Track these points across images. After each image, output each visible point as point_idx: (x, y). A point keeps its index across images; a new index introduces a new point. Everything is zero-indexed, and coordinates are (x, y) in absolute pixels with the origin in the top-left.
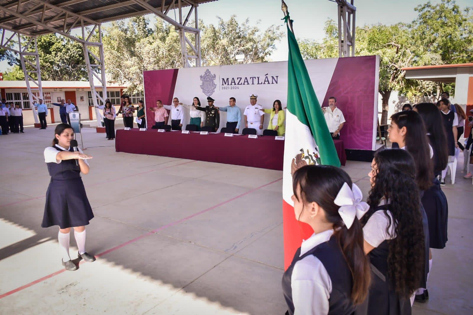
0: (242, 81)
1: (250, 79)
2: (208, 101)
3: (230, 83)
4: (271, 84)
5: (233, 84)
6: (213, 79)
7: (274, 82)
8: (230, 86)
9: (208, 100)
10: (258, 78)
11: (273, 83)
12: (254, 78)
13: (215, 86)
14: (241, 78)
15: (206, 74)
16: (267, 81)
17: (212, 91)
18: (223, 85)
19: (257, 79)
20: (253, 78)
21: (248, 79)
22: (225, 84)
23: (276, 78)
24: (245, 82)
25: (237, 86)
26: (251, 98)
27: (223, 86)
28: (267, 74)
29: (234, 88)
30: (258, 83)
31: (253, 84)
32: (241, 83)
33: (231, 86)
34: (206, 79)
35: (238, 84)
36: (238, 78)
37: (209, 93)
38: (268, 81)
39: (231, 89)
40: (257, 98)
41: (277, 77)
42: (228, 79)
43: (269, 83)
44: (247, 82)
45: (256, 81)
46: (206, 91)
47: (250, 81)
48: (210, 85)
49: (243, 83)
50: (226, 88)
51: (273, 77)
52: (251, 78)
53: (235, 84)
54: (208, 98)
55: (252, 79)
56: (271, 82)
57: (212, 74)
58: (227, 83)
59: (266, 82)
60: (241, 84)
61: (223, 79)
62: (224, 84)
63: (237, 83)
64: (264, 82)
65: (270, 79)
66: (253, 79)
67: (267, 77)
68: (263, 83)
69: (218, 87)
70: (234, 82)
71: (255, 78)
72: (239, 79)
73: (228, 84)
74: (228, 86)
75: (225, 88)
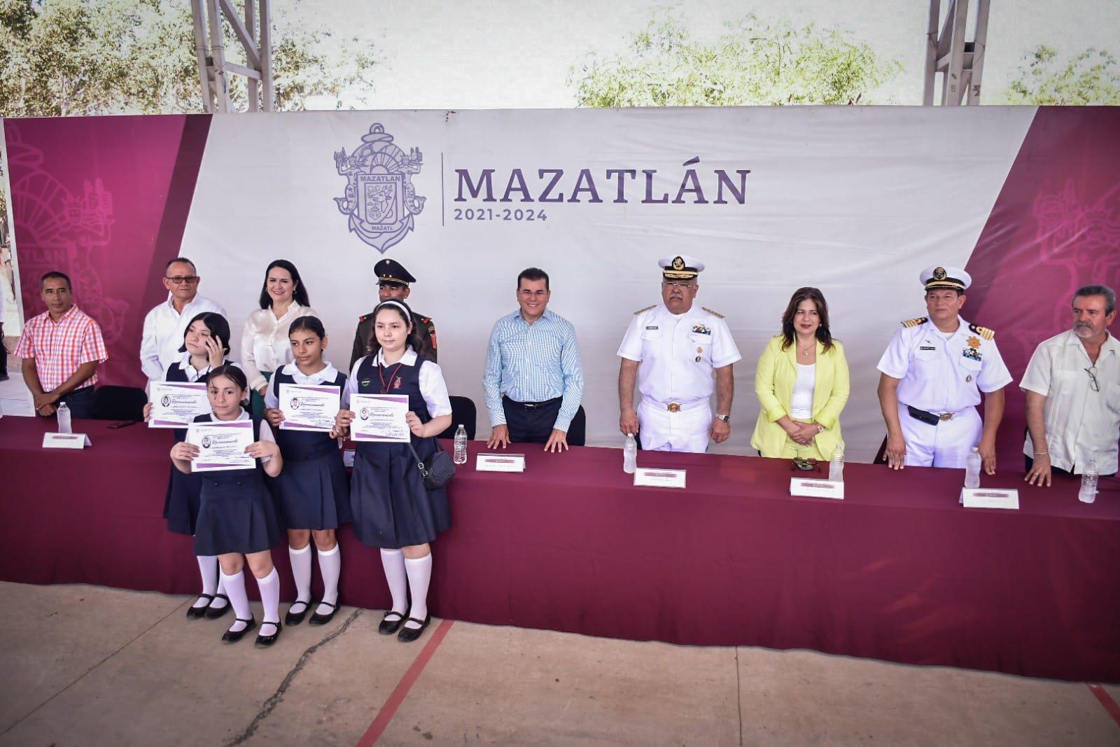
0: (566, 186)
1: (609, 176)
2: (382, 284)
3: (498, 193)
4: (711, 204)
5: (517, 196)
6: (404, 170)
7: (728, 195)
8: (498, 207)
9: (377, 279)
10: (649, 175)
11: (720, 201)
12: (627, 176)
13: (417, 204)
14: (559, 173)
15: (370, 147)
16: (691, 187)
17: (398, 225)
18: (460, 199)
19: (641, 179)
20: (621, 173)
21: (598, 176)
22: (474, 194)
23: (736, 181)
24: (578, 189)
25: (537, 206)
26: (670, 274)
27: (460, 204)
28: (696, 161)
29: (519, 216)
30: (649, 199)
31: (621, 199)
32: (561, 195)
33: (506, 205)
34: (367, 170)
35: (543, 198)
36: (541, 173)
37: (386, 236)
38: (698, 189)
39: (506, 218)
40: (700, 274)
41: (744, 173)
42: (487, 174)
43: (701, 200)
44: (592, 189)
45: (634, 189)
46: (365, 225)
47: (607, 189)
48: (388, 198)
49: (567, 196)
50: (477, 214)
51: (722, 176)
52: (609, 174)
53: (527, 198)
54: (380, 268)
55: (615, 176)
56: (710, 194)
57: (404, 144)
58: (483, 193)
59: (685, 196)
60: (561, 198)
61: (463, 173)
62: (466, 193)
63: (535, 193)
64: (680, 195)
65: (709, 184)
66: (621, 180)
67: (692, 173)
68: (672, 197)
69: (432, 205)
70: (524, 189)
71: (633, 172)
72: (549, 177)
73: (490, 198)
74: (490, 204)
75: (470, 214)
